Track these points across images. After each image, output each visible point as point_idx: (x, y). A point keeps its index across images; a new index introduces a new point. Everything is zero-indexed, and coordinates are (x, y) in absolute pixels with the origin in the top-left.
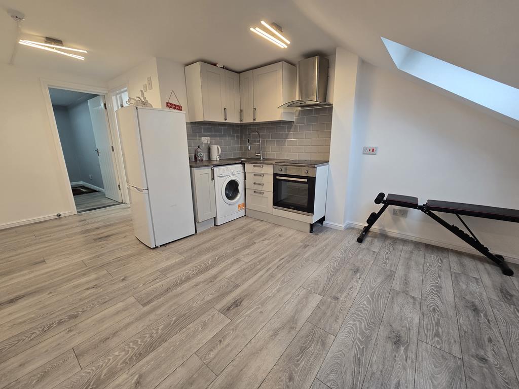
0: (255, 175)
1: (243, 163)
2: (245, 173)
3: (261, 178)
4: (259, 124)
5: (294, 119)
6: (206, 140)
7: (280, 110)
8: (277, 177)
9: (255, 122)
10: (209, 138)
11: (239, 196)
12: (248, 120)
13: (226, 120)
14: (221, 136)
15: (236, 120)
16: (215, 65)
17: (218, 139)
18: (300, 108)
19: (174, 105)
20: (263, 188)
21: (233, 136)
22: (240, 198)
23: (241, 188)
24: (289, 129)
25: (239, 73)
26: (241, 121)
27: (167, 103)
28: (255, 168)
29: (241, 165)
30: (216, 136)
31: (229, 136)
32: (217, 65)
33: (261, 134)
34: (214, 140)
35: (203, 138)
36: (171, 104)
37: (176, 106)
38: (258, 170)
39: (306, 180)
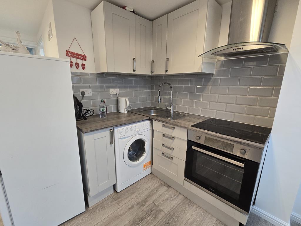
0: (164, 135)
1: (151, 120)
2: (153, 131)
3: (171, 141)
4: (171, 76)
5: (214, 71)
6: (114, 91)
7: (201, 60)
8: (193, 147)
9: (167, 73)
10: (118, 90)
11: (145, 155)
12: (160, 71)
13: (134, 71)
14: (131, 87)
15: (147, 72)
16: (124, 8)
17: (128, 90)
18: (222, 58)
19: (77, 54)
20: (173, 154)
21: (145, 87)
22: (145, 157)
23: (147, 147)
24: (207, 82)
25: (151, 20)
26: (152, 72)
27: (67, 52)
28: (164, 128)
29: (148, 122)
30: (126, 87)
31: (140, 87)
32: (126, 8)
33: (172, 86)
34: (123, 91)
35: (111, 90)
36: (72, 53)
37: (79, 55)
38: (168, 131)
39: (242, 165)
